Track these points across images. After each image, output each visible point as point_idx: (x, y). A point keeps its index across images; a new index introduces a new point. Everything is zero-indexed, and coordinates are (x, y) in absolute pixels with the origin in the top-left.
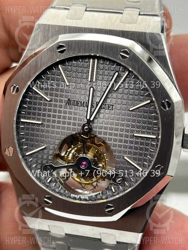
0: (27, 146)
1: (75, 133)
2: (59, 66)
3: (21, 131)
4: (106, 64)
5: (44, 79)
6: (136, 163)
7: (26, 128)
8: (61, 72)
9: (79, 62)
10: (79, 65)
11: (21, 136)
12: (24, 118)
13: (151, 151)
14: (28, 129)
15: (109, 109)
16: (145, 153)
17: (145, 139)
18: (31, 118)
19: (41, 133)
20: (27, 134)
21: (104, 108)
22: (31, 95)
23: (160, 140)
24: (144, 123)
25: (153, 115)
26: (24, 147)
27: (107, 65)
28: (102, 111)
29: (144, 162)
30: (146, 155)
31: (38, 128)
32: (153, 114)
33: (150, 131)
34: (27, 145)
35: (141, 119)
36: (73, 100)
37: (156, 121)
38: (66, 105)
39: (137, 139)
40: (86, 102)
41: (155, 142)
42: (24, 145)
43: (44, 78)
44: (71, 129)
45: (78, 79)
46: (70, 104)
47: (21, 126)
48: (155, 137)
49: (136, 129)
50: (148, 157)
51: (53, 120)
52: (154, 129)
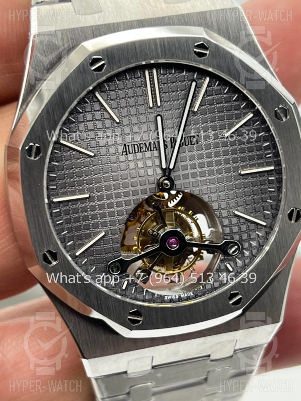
0: (73, 241)
1: (147, 197)
2: (97, 94)
3: (56, 219)
4: (170, 74)
5: (74, 122)
6: (253, 217)
7: (64, 211)
9: (127, 79)
10: (126, 85)
11: (59, 227)
12: (57, 195)
13: (270, 191)
14: (67, 212)
15: (193, 143)
16: (262, 198)
17: (258, 175)
18: (69, 193)
19: (92, 213)
20: (68, 221)
21: (184, 143)
22: (59, 155)
24: (250, 152)
25: (260, 135)
26: (68, 244)
27: (173, 75)
29: (264, 210)
30: (264, 200)
31: (83, 205)
32: (260, 133)
33: (262, 161)
34: (71, 239)
35: (244, 146)
36: (132, 145)
37: (267, 142)
38: (122, 155)
39: (246, 179)
40: (154, 142)
41: (273, 177)
42: (67, 240)
43: (74, 120)
44: (140, 191)
45: (131, 109)
46: (128, 153)
47: (54, 211)
48: (272, 168)
49: (241, 164)
50: (269, 202)
51: (106, 186)
52: (267, 156)
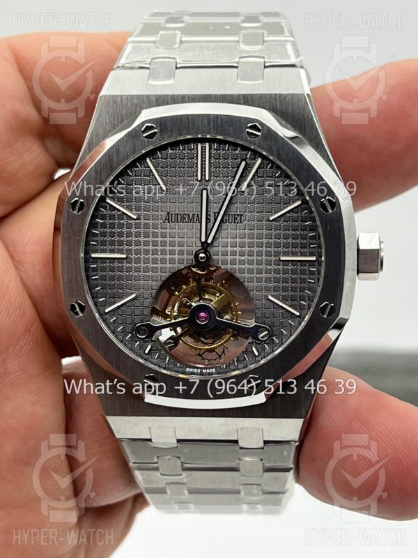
0: (106, 297)
1: (183, 267)
2: (148, 160)
3: (93, 273)
4: (223, 150)
6: (288, 305)
7: (101, 267)
8: (151, 170)
9: (180, 150)
10: (179, 155)
11: (92, 282)
12: (96, 252)
13: (309, 282)
14: (103, 269)
16: (300, 287)
17: (299, 263)
18: (108, 251)
19: (127, 274)
20: (103, 278)
21: (228, 220)
22: (104, 213)
23: (323, 264)
24: (294, 239)
25: (307, 224)
26: (101, 300)
27: (226, 151)
28: (224, 226)
29: (300, 300)
30: (302, 290)
31: (120, 265)
32: (307, 222)
33: (305, 251)
34: (104, 295)
35: (289, 232)
37: (312, 233)
38: (164, 222)
39: (286, 266)
40: (198, 215)
41: (315, 268)
42: (99, 296)
43: (123, 182)
44: (177, 261)
45: (179, 179)
47: (91, 266)
48: (314, 259)
49: (283, 250)
50: (307, 293)
51: (144, 250)
52: (311, 246)
